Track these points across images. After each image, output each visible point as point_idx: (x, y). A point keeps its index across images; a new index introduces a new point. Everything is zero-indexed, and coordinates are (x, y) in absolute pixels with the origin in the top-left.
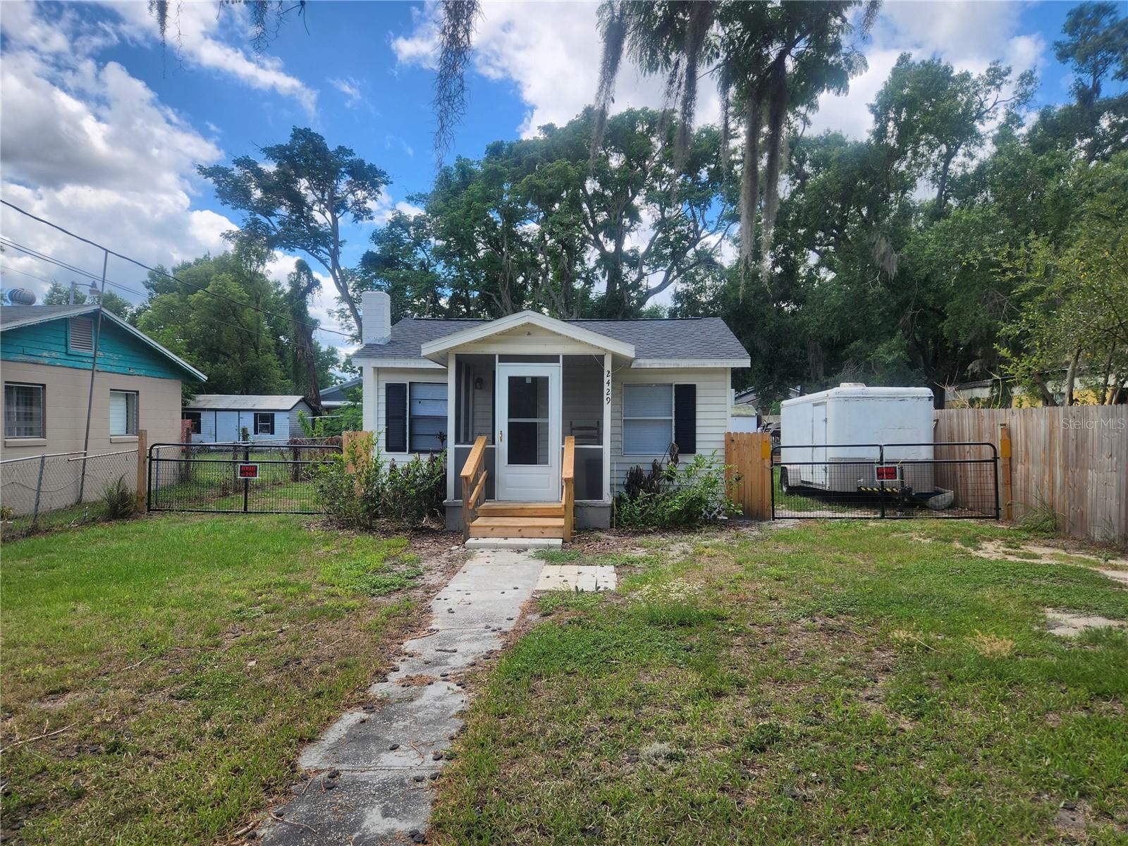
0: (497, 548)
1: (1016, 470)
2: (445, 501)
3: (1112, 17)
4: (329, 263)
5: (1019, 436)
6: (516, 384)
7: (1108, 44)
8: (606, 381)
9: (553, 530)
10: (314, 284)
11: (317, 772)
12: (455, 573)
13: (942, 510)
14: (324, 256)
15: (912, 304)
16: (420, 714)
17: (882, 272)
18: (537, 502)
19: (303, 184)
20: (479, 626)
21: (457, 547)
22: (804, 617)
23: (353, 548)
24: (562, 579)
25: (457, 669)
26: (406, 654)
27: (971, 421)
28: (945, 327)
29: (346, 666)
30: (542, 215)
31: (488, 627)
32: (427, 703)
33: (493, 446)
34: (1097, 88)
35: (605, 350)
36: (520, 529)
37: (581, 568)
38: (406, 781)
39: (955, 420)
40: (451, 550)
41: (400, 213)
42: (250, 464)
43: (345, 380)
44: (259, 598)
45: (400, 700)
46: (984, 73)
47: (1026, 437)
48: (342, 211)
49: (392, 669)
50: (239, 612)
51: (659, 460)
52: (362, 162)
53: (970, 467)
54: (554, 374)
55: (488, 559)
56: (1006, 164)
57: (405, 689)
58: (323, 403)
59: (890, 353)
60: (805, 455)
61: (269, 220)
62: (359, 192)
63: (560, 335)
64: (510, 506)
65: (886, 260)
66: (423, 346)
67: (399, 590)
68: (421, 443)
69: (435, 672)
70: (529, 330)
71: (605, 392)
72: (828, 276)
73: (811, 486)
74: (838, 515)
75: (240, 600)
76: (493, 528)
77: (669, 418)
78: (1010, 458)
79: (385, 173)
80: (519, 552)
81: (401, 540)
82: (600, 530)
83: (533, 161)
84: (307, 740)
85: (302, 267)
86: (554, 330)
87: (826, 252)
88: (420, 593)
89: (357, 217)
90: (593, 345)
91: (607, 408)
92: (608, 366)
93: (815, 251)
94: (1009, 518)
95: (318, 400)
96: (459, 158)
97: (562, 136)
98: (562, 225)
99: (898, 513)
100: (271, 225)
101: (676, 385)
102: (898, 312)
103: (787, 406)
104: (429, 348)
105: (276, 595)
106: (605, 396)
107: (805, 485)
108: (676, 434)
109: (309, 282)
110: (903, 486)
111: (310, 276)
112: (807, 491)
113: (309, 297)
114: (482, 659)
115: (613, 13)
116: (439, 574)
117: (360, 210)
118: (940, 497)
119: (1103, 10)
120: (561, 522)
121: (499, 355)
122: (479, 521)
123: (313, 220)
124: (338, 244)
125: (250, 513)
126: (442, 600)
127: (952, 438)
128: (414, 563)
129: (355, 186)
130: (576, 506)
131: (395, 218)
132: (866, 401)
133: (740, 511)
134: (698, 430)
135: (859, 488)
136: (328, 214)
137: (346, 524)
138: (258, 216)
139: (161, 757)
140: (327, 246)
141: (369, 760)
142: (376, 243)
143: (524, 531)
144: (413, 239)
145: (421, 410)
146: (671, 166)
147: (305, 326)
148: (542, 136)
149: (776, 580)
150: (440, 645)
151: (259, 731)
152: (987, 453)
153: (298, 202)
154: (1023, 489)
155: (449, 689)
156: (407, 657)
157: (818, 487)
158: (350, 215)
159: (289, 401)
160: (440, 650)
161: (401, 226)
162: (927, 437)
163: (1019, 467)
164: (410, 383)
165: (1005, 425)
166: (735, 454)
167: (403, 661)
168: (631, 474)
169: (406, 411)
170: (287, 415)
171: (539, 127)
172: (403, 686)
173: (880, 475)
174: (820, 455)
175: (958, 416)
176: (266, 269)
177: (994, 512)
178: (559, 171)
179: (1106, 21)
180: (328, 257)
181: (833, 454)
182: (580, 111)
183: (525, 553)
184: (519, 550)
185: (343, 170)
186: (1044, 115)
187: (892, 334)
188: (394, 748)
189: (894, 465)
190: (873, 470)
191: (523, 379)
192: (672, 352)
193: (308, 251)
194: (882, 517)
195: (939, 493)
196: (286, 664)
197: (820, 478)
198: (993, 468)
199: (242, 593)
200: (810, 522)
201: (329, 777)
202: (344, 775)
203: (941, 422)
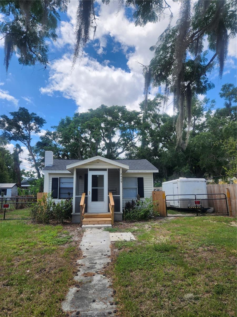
0: (92, 228)
1: (232, 201)
2: (72, 213)
3: (233, 87)
4: (27, 145)
5: (232, 192)
6: (94, 177)
7: (233, 93)
8: (120, 176)
9: (108, 221)
10: (21, 150)
11: (72, 312)
12: (82, 236)
13: (211, 213)
14: (25, 143)
15: (190, 157)
16: (96, 287)
17: (181, 149)
18: (101, 213)
19: (21, 123)
20: (99, 254)
21: (79, 228)
22: (200, 247)
23: (45, 230)
24: (117, 237)
25: (100, 269)
26: (80, 265)
27: (217, 188)
28: (200, 163)
29: (62, 270)
30: (90, 132)
31: (102, 254)
32: (96, 283)
33: (87, 196)
34: (230, 104)
35: (120, 167)
36: (98, 221)
37: (122, 233)
38: (106, 314)
39: (212, 188)
40: (77, 229)
41: (49, 131)
42: (7, 204)
43: (26, 179)
44: (21, 247)
45: (87, 282)
46: (203, 100)
47: (234, 192)
48: (32, 130)
49: (78, 271)
50: (16, 253)
51: (134, 200)
52: (39, 117)
53: (218, 201)
54: (105, 174)
55: (91, 232)
56: (212, 121)
57: (86, 278)
58: (22, 186)
59: (186, 170)
60: (172, 198)
61: (10, 132)
62: (37, 125)
63: (107, 163)
64: (93, 214)
65: (183, 145)
66: (67, 166)
67: (67, 243)
68: (63, 196)
69: (93, 271)
70: (98, 161)
71: (120, 179)
72: (165, 150)
73: (174, 207)
74: (184, 215)
75: (15, 249)
76: (90, 221)
77: (136, 187)
78: (230, 198)
79: (45, 120)
80: (99, 229)
81: (60, 226)
82: (120, 221)
83: (87, 118)
84: (62, 299)
85: (18, 146)
86: (105, 161)
87: (165, 143)
88: (74, 243)
89: (36, 132)
90: (117, 166)
91: (121, 184)
92: (121, 172)
93: (162, 143)
94: (231, 215)
95: (20, 184)
96: (67, 117)
97: (96, 112)
98: (97, 135)
99: (201, 214)
100: (10, 134)
101: (138, 178)
102: (186, 159)
103: (164, 184)
104: (68, 167)
105: (26, 246)
106: (120, 181)
107: (172, 207)
108: (138, 192)
109: (19, 150)
110: (201, 206)
111: (20, 148)
112: (173, 209)
113: (19, 154)
114: (106, 265)
115: (147, 70)
116: (77, 237)
117: (37, 130)
118: (210, 209)
119: (230, 85)
120: (110, 219)
121: (89, 169)
122: (84, 220)
123: (23, 132)
124: (30, 139)
125: (6, 219)
126: (82, 246)
127: (211, 192)
128: (68, 234)
129: (36, 124)
130: (115, 214)
131: (47, 132)
132: (188, 182)
133: (159, 215)
134: (145, 191)
135: (188, 207)
136: (28, 131)
137: (40, 222)
138: (7, 131)
139: (10, 310)
140: (27, 140)
141: (87, 306)
142: (41, 139)
143: (99, 222)
144: (52, 138)
145: (63, 186)
146: (124, 120)
147: (18, 163)
148: (89, 112)
149: (183, 235)
150: (89, 261)
151: (42, 297)
152: (223, 196)
153: (18, 127)
154: (235, 206)
155: (101, 277)
156: (80, 266)
157: (176, 207)
158: (34, 131)
159: (12, 185)
160: (91, 263)
161: (49, 135)
162: (205, 192)
163: (233, 200)
164: (59, 177)
165: (227, 189)
166: (155, 197)
167: (80, 267)
168: (127, 204)
169: (58, 186)
170: (11, 189)
171: (88, 110)
172: (85, 277)
173: (196, 203)
174: (176, 198)
175: (213, 186)
176: (7, 146)
177: (227, 213)
178: (95, 120)
179: (231, 88)
180: (27, 143)
181: (180, 197)
182: (100, 106)
183: (101, 229)
184: (99, 228)
185: (33, 119)
186: (217, 110)
187: (185, 165)
188: (94, 301)
189: (199, 200)
190: (194, 201)
191: (96, 176)
192: (136, 168)
193: (21, 141)
194: (197, 216)
195: (209, 208)
196: (40, 271)
197: (177, 204)
198: (225, 201)
199: (15, 246)
200: (178, 217)
201: (77, 314)
202: (81, 313)
203: (208, 188)
